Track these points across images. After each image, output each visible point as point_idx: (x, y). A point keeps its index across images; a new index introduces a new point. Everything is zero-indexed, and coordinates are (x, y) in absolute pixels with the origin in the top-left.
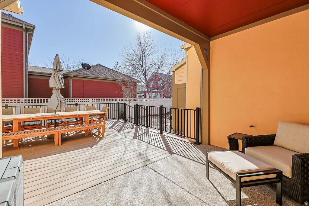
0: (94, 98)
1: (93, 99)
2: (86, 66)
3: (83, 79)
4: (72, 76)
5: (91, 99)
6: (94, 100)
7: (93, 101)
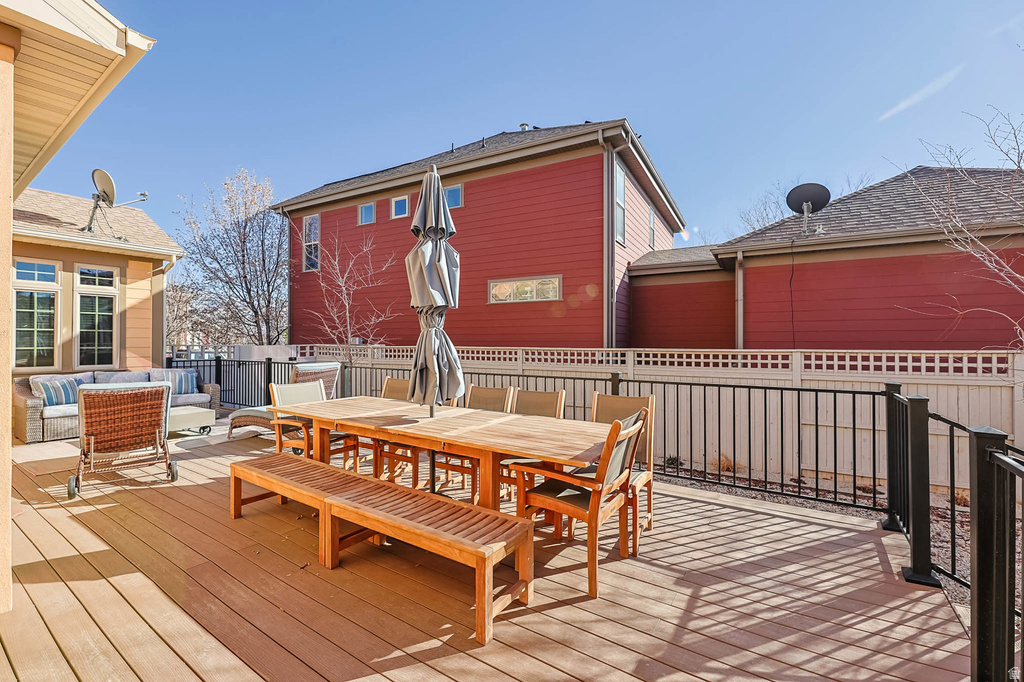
0: (813, 352)
1: (808, 358)
2: (809, 198)
3: (788, 261)
4: (740, 256)
5: (797, 357)
6: (813, 362)
7: (808, 366)
